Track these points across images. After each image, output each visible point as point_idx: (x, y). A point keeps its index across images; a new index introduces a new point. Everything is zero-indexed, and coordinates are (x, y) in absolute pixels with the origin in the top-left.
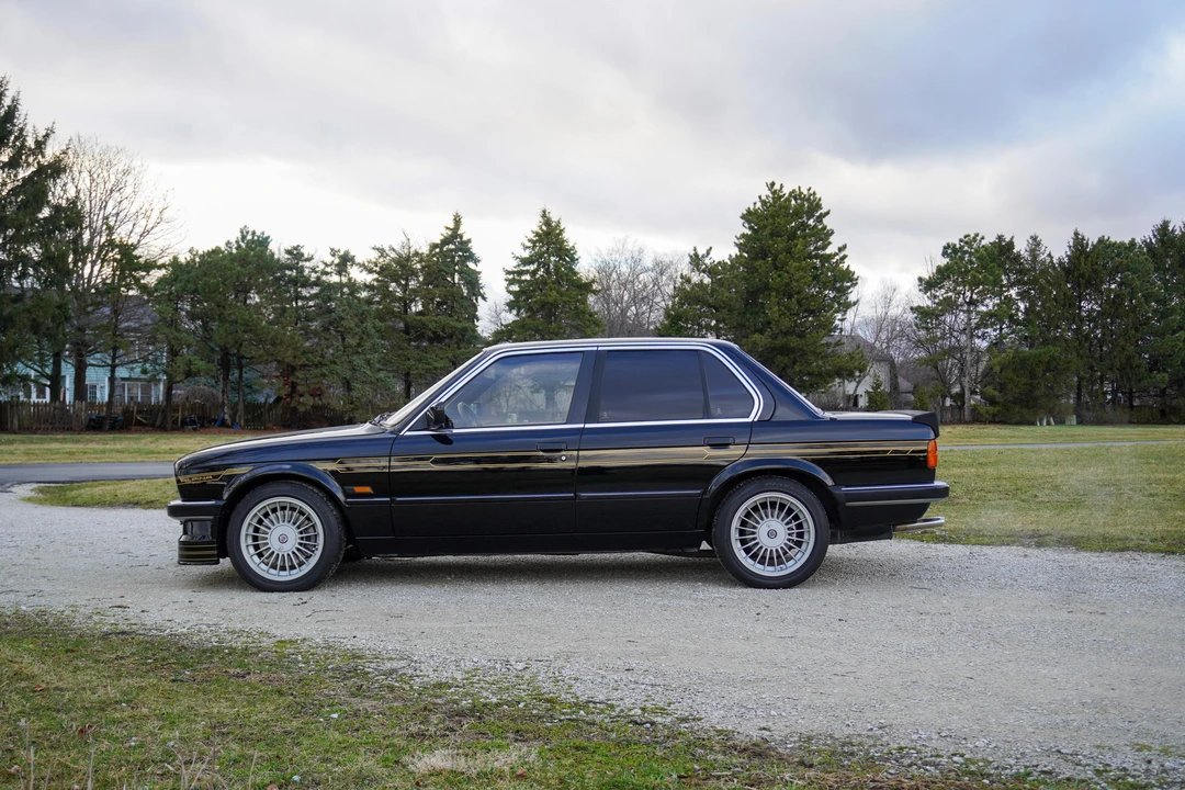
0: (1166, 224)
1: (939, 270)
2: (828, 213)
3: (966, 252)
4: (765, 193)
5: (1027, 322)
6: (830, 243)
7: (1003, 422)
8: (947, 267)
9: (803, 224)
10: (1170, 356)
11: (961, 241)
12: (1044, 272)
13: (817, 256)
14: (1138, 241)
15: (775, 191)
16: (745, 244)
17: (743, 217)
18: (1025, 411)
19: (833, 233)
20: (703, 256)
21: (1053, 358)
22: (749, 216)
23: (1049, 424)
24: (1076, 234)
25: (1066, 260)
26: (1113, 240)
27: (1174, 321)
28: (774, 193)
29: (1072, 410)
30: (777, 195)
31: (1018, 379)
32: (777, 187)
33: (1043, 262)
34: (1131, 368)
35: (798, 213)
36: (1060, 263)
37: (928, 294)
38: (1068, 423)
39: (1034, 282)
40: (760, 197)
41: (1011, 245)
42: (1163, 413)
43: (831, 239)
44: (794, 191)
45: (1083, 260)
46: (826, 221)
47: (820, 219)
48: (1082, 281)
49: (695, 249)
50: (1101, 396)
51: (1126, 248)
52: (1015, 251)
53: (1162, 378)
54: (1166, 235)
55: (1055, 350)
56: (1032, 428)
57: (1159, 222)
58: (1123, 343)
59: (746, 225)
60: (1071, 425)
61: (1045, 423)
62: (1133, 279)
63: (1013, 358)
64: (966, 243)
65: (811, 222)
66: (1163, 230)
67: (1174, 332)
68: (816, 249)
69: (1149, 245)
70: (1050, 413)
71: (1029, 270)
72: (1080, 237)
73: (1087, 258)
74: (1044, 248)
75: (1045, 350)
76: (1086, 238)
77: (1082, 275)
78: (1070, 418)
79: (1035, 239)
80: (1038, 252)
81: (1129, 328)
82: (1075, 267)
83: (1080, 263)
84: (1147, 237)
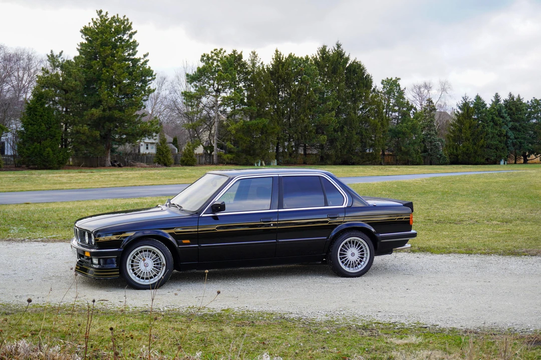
0: (324, 48)
1: (199, 70)
2: (136, 32)
3: (215, 60)
4: (96, 17)
5: (249, 104)
6: (137, 51)
7: (236, 164)
8: (204, 69)
9: (120, 39)
10: (327, 125)
11: (212, 52)
12: (259, 73)
13: (129, 60)
14: (310, 57)
15: (103, 16)
16: (83, 49)
17: (82, 31)
18: (249, 157)
19: (138, 45)
20: (57, 56)
21: (265, 126)
22: (86, 31)
23: (261, 165)
24: (277, 51)
25: (271, 67)
26: (296, 56)
27: (329, 105)
28: (101, 17)
29: (274, 157)
30: (103, 19)
31: (245, 138)
32: (104, 13)
33: (259, 68)
35: (117, 31)
36: (268, 69)
37: (192, 84)
38: (272, 164)
39: (253, 80)
40: (92, 19)
41: (240, 57)
42: (322, 158)
43: (137, 49)
44: (114, 17)
45: (280, 67)
46: (134, 37)
47: (131, 36)
48: (280, 80)
49: (52, 52)
50: (290, 148)
51: (304, 61)
52: (243, 60)
53: (323, 138)
54: (324, 54)
55: (266, 121)
56: (253, 167)
57: (321, 46)
58: (303, 117)
59: (84, 36)
60: (274, 165)
61: (259, 164)
62: (308, 79)
63: (243, 125)
64: (215, 54)
65: (126, 37)
66: (323, 51)
67: (330, 111)
68: (129, 55)
69: (315, 59)
70: (263, 159)
71: (251, 72)
72: (279, 53)
73: (283, 66)
74: (259, 59)
75: (260, 121)
76: (282, 54)
77: (280, 76)
78: (273, 161)
79: (254, 53)
80: (255, 61)
81: (306, 109)
82: (276, 71)
83: (279, 69)
84: (314, 55)
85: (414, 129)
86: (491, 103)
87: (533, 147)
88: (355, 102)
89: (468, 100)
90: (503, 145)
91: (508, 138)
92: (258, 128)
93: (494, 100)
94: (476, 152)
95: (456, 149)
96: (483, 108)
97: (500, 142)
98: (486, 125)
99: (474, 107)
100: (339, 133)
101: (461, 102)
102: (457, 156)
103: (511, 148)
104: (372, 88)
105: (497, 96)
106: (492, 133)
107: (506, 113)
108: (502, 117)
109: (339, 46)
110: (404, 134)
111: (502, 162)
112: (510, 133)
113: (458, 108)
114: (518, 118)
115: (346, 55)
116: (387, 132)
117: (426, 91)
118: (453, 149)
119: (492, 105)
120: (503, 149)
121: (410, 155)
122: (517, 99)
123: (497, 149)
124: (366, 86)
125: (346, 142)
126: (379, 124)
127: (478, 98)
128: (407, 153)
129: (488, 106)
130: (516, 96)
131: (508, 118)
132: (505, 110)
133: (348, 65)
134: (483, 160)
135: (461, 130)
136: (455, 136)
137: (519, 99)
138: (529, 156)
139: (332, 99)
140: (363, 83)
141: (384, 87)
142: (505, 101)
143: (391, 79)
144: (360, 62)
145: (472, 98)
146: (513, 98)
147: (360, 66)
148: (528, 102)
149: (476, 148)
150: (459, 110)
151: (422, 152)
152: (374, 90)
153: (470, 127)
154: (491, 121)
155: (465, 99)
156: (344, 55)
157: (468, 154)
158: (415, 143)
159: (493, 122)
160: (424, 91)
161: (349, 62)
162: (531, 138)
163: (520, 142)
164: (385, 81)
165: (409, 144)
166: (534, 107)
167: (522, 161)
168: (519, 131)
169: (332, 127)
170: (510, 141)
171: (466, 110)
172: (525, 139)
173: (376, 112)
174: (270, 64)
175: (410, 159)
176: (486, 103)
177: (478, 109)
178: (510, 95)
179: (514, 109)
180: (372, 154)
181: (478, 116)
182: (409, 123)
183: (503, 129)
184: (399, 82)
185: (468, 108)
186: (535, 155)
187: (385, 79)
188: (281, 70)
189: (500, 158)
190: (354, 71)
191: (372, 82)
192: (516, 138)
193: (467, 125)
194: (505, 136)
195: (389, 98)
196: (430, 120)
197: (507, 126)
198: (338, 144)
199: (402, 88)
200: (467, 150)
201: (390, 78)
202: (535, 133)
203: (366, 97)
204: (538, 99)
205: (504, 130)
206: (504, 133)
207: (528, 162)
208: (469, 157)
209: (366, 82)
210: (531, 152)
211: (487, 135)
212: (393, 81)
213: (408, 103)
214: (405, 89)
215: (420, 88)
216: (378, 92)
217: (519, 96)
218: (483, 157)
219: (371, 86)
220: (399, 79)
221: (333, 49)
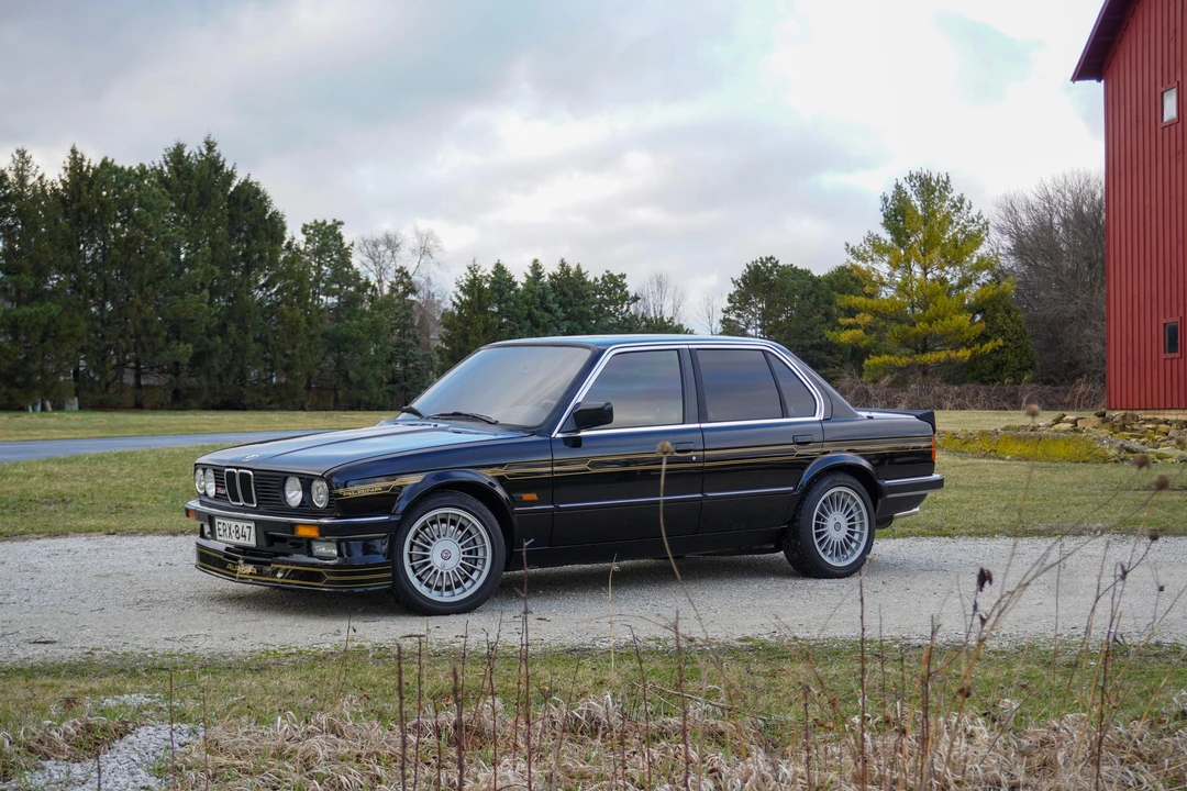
0: (179, 149)
5: (15, 269)
10: (192, 321)
12: (36, 199)
14: (148, 168)
18: (15, 392)
21: (52, 320)
23: (44, 409)
24: (74, 151)
25: (60, 186)
26: (118, 163)
27: (195, 276)
29: (73, 391)
31: (9, 348)
33: (34, 186)
34: (148, 335)
36: (54, 190)
38: (67, 407)
42: (177, 395)
45: (83, 188)
48: (85, 217)
50: (110, 372)
51: (136, 176)
53: (184, 349)
54: (180, 162)
55: (54, 309)
56: (23, 414)
57: (172, 145)
58: (140, 302)
60: (71, 411)
61: (39, 408)
62: (147, 217)
63: (2, 317)
66: (177, 155)
67: (198, 290)
69: (160, 174)
70: (46, 394)
71: (15, 196)
72: (79, 156)
73: (90, 184)
74: (34, 168)
75: (43, 308)
76: (87, 159)
77: (84, 209)
78: (70, 401)
79: (22, 154)
80: (26, 173)
81: (145, 283)
82: (73, 196)
83: (80, 192)
84: (157, 164)
85: (375, 331)
86: (524, 280)
88: (247, 271)
89: (479, 273)
92: (37, 323)
93: (530, 275)
96: (511, 289)
98: (517, 326)
99: (491, 288)
100: (218, 339)
101: (464, 277)
104: (285, 242)
105: (536, 266)
107: (555, 302)
108: (549, 310)
109: (210, 146)
110: (356, 341)
113: (458, 289)
114: (581, 313)
115: (228, 166)
116: (319, 339)
117: (389, 253)
119: (527, 285)
121: (365, 389)
122: (575, 274)
124: (272, 238)
125: (233, 359)
126: (303, 319)
127: (499, 269)
128: (361, 385)
129: (520, 286)
130: (573, 267)
131: (560, 313)
132: (553, 295)
133: (232, 189)
135: (467, 335)
136: (453, 348)
137: (579, 274)
139: (200, 263)
140: (266, 230)
141: (309, 241)
142: (553, 277)
143: (325, 223)
144: (257, 183)
145: (487, 269)
146: (567, 272)
147: (257, 192)
148: (596, 279)
150: (460, 294)
151: (389, 383)
152: (289, 246)
153: (485, 331)
154: (526, 319)
155: (473, 270)
156: (223, 165)
158: (376, 362)
159: (531, 320)
160: (385, 252)
161: (235, 183)
164: (311, 227)
165: (364, 365)
166: (609, 292)
169: (204, 325)
171: (476, 294)
173: (296, 293)
174: (58, 180)
175: (366, 398)
176: (515, 279)
177: (501, 292)
178: (563, 264)
179: (571, 293)
180: (286, 385)
181: (500, 308)
182: (366, 319)
184: (342, 230)
185: (481, 290)
187: (309, 221)
188: (85, 193)
190: (246, 202)
191: (284, 228)
193: (480, 326)
195: (320, 264)
196: (403, 314)
198: (215, 362)
199: (347, 241)
201: (320, 221)
203: (273, 262)
204: (615, 274)
209: (273, 228)
212: (329, 227)
213: (357, 273)
214: (352, 245)
215: (375, 245)
216: (298, 250)
217: (578, 267)
219: (283, 238)
220: (341, 223)
221: (198, 152)
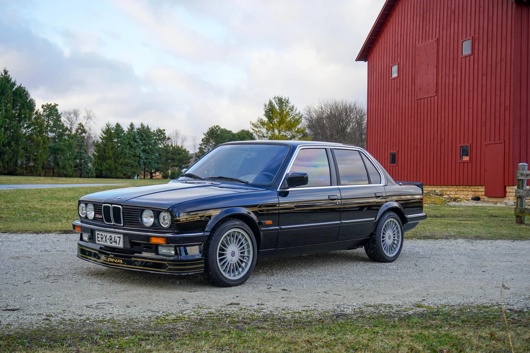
85: (70, 147)
86: (127, 130)
87: (158, 166)
88: (19, 121)
89: (110, 127)
90: (137, 163)
91: (140, 158)
93: (129, 128)
94: (116, 168)
95: (101, 167)
96: (122, 133)
97: (134, 161)
98: (124, 147)
99: (115, 132)
100: (7, 148)
101: (105, 128)
102: (101, 171)
103: (143, 167)
104: (35, 111)
105: (132, 125)
106: (129, 153)
107: (139, 139)
108: (136, 141)
109: (6, 72)
110: (62, 150)
111: (136, 177)
112: (142, 155)
113: (102, 132)
114: (148, 143)
115: (13, 80)
116: (48, 149)
117: (75, 118)
118: (98, 165)
119: (128, 132)
120: (136, 166)
121: (65, 169)
122: (146, 128)
123: (132, 166)
124: (30, 109)
125: (13, 156)
126: (42, 141)
127: (118, 125)
128: (63, 167)
129: (125, 132)
130: (146, 126)
131: (141, 143)
132: (138, 136)
133: (14, 89)
134: (122, 175)
135: (105, 150)
136: (99, 155)
137: (148, 128)
138: (155, 173)
139: (1, 118)
140: (28, 106)
141: (44, 111)
142: (139, 129)
143: (51, 105)
144: (24, 88)
145: (113, 125)
146: (144, 127)
147: (24, 91)
148: (154, 131)
149: (116, 165)
150: (103, 134)
151: (74, 167)
152: (36, 113)
153: (112, 149)
154: (128, 145)
155: (108, 125)
156: (11, 80)
157: (110, 169)
158: (70, 159)
159: (130, 145)
160: (73, 117)
161: (16, 87)
162: (156, 159)
163: (149, 162)
164: (45, 106)
165: (65, 160)
166: (159, 136)
167: (149, 177)
168: (148, 153)
169: (1, 142)
170: (142, 161)
171: (109, 135)
172: (152, 159)
173: (39, 131)
175: (66, 172)
176: (124, 129)
177: (118, 134)
178: (142, 125)
179: (145, 136)
180: (34, 166)
181: (118, 140)
182: (66, 142)
183: (136, 151)
184: (58, 108)
185: (111, 133)
186: (160, 173)
187: (45, 104)
189: (134, 173)
190: (20, 94)
191: (35, 105)
192: (146, 159)
193: (110, 147)
194: (138, 156)
195: (48, 120)
196: (81, 141)
197: (140, 148)
198: (6, 157)
199: (60, 112)
200: (110, 166)
201: (49, 104)
202: (160, 155)
203: (30, 119)
204: (161, 129)
205: (138, 151)
206: (138, 154)
207: (154, 178)
208: (111, 172)
209: (31, 105)
210: (157, 170)
211: (125, 155)
212: (53, 106)
213: (63, 125)
214: (61, 114)
215: (70, 114)
216: (40, 114)
217: (148, 126)
218: (122, 173)
219: (35, 110)
220: (57, 105)
